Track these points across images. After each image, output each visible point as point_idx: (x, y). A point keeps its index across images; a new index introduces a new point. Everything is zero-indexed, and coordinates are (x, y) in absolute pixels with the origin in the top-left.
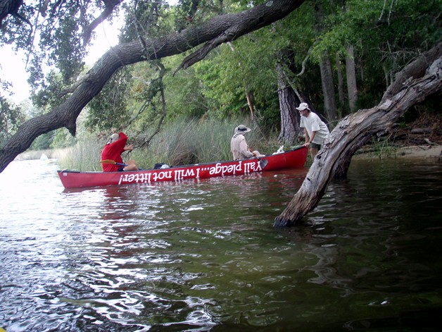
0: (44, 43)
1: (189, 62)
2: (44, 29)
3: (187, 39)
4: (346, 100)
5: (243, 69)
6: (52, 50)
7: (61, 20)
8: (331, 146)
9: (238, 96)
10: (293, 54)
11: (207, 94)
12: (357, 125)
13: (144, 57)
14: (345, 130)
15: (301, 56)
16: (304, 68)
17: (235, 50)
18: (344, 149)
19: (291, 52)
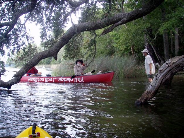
0: (48, 22)
1: (105, 32)
2: (48, 16)
3: (105, 22)
4: (174, 51)
5: (130, 36)
6: (51, 25)
7: (55, 13)
8: (162, 71)
9: (128, 47)
10: (152, 31)
11: (115, 46)
12: (174, 63)
13: (87, 29)
14: (169, 65)
15: (155, 31)
16: (156, 37)
17: (127, 28)
18: (168, 73)
19: (151, 29)
